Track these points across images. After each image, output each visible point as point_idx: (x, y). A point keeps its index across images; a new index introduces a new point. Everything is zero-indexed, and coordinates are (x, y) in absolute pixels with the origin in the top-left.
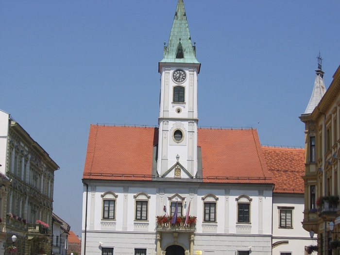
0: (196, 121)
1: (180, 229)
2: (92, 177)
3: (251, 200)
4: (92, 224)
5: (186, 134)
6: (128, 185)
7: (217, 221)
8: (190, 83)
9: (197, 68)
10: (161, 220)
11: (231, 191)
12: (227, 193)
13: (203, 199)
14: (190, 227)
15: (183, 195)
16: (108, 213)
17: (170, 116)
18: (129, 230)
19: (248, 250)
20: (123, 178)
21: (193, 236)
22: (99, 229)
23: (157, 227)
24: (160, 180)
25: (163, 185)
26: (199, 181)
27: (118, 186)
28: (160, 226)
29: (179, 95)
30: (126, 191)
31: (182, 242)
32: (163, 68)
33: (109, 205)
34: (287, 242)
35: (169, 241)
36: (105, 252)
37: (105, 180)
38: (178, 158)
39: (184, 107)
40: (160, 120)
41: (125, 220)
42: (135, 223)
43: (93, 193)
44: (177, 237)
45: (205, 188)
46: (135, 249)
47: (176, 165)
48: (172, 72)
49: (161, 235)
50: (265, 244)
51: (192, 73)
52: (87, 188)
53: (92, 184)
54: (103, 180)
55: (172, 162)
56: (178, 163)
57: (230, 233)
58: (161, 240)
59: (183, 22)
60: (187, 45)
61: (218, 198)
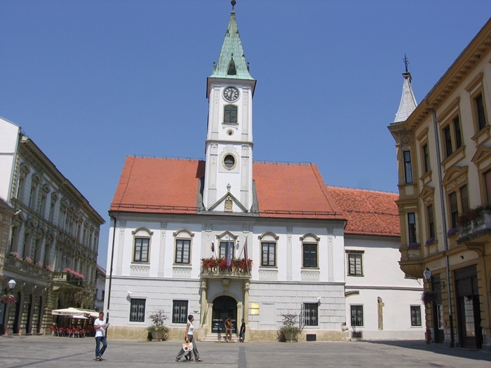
0: (251, 144)
1: (232, 275)
2: (121, 209)
3: (318, 240)
4: (120, 268)
5: (238, 160)
6: (165, 219)
7: (278, 265)
8: (244, 102)
9: (253, 85)
10: (207, 264)
11: (295, 229)
12: (289, 231)
13: (260, 238)
14: (244, 272)
15: (235, 233)
16: (141, 255)
17: (220, 139)
18: (166, 276)
19: (317, 301)
20: (161, 211)
21: (247, 284)
22: (128, 274)
23: (202, 273)
24: (207, 214)
25: (210, 220)
26: (255, 215)
27: (154, 221)
28: (206, 271)
29: (231, 115)
30: (164, 226)
31: (233, 292)
32: (212, 85)
33: (142, 245)
34: (357, 293)
35: (217, 291)
36: (136, 304)
37: (138, 212)
38: (229, 187)
39: (237, 129)
40: (208, 142)
41: (161, 263)
42: (174, 268)
43: (122, 229)
44: (227, 286)
45: (262, 225)
46: (174, 301)
47: (226, 196)
48: (222, 89)
49: (207, 283)
50: (337, 295)
51: (246, 91)
52: (115, 223)
53: (121, 217)
54: (136, 212)
55: (221, 193)
56: (229, 194)
57: (294, 280)
58: (206, 290)
59: (236, 39)
60: (240, 62)
61: (278, 237)
